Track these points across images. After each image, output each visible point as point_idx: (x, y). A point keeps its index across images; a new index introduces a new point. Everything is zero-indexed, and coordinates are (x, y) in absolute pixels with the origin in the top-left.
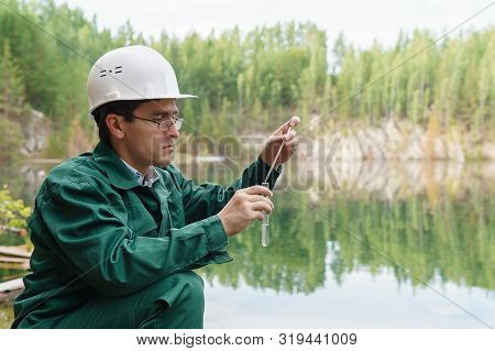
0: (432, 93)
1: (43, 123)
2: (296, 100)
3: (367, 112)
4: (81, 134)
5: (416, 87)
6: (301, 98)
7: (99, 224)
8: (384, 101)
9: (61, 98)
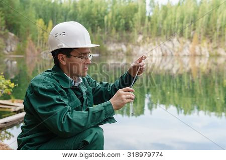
0: (195, 25)
1: (14, 39)
2: (131, 28)
3: (164, 34)
4: (32, 44)
5: (187, 22)
6: (134, 27)
7: (56, 105)
8: (172, 28)
9: (22, 27)
